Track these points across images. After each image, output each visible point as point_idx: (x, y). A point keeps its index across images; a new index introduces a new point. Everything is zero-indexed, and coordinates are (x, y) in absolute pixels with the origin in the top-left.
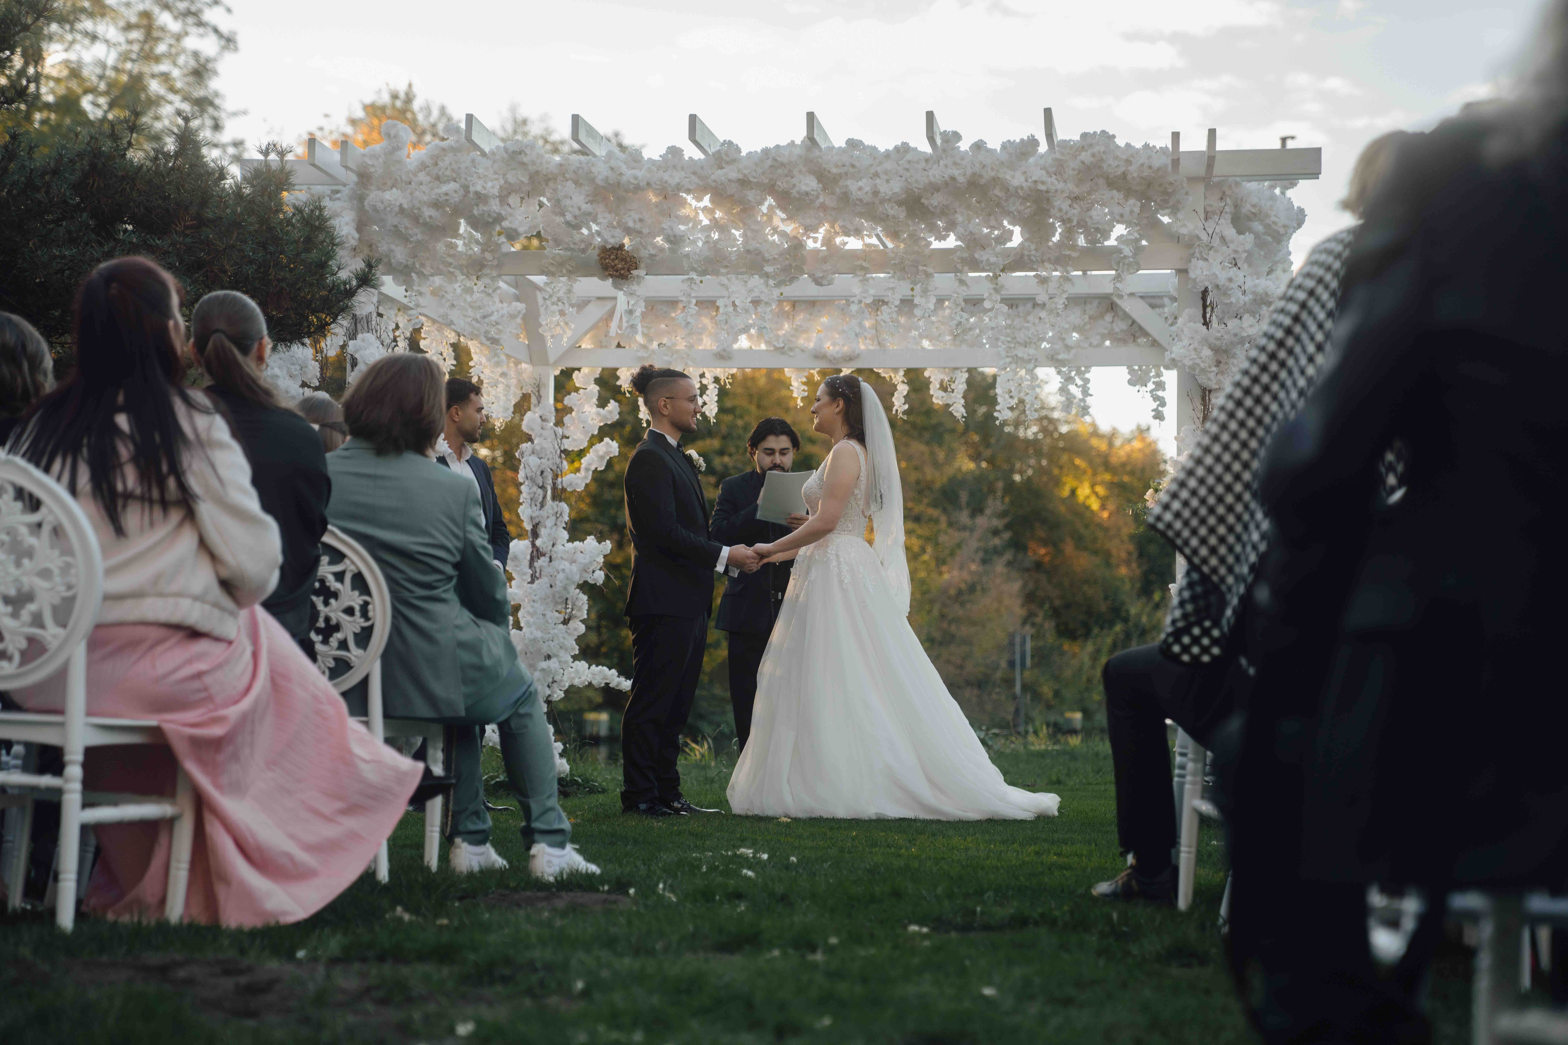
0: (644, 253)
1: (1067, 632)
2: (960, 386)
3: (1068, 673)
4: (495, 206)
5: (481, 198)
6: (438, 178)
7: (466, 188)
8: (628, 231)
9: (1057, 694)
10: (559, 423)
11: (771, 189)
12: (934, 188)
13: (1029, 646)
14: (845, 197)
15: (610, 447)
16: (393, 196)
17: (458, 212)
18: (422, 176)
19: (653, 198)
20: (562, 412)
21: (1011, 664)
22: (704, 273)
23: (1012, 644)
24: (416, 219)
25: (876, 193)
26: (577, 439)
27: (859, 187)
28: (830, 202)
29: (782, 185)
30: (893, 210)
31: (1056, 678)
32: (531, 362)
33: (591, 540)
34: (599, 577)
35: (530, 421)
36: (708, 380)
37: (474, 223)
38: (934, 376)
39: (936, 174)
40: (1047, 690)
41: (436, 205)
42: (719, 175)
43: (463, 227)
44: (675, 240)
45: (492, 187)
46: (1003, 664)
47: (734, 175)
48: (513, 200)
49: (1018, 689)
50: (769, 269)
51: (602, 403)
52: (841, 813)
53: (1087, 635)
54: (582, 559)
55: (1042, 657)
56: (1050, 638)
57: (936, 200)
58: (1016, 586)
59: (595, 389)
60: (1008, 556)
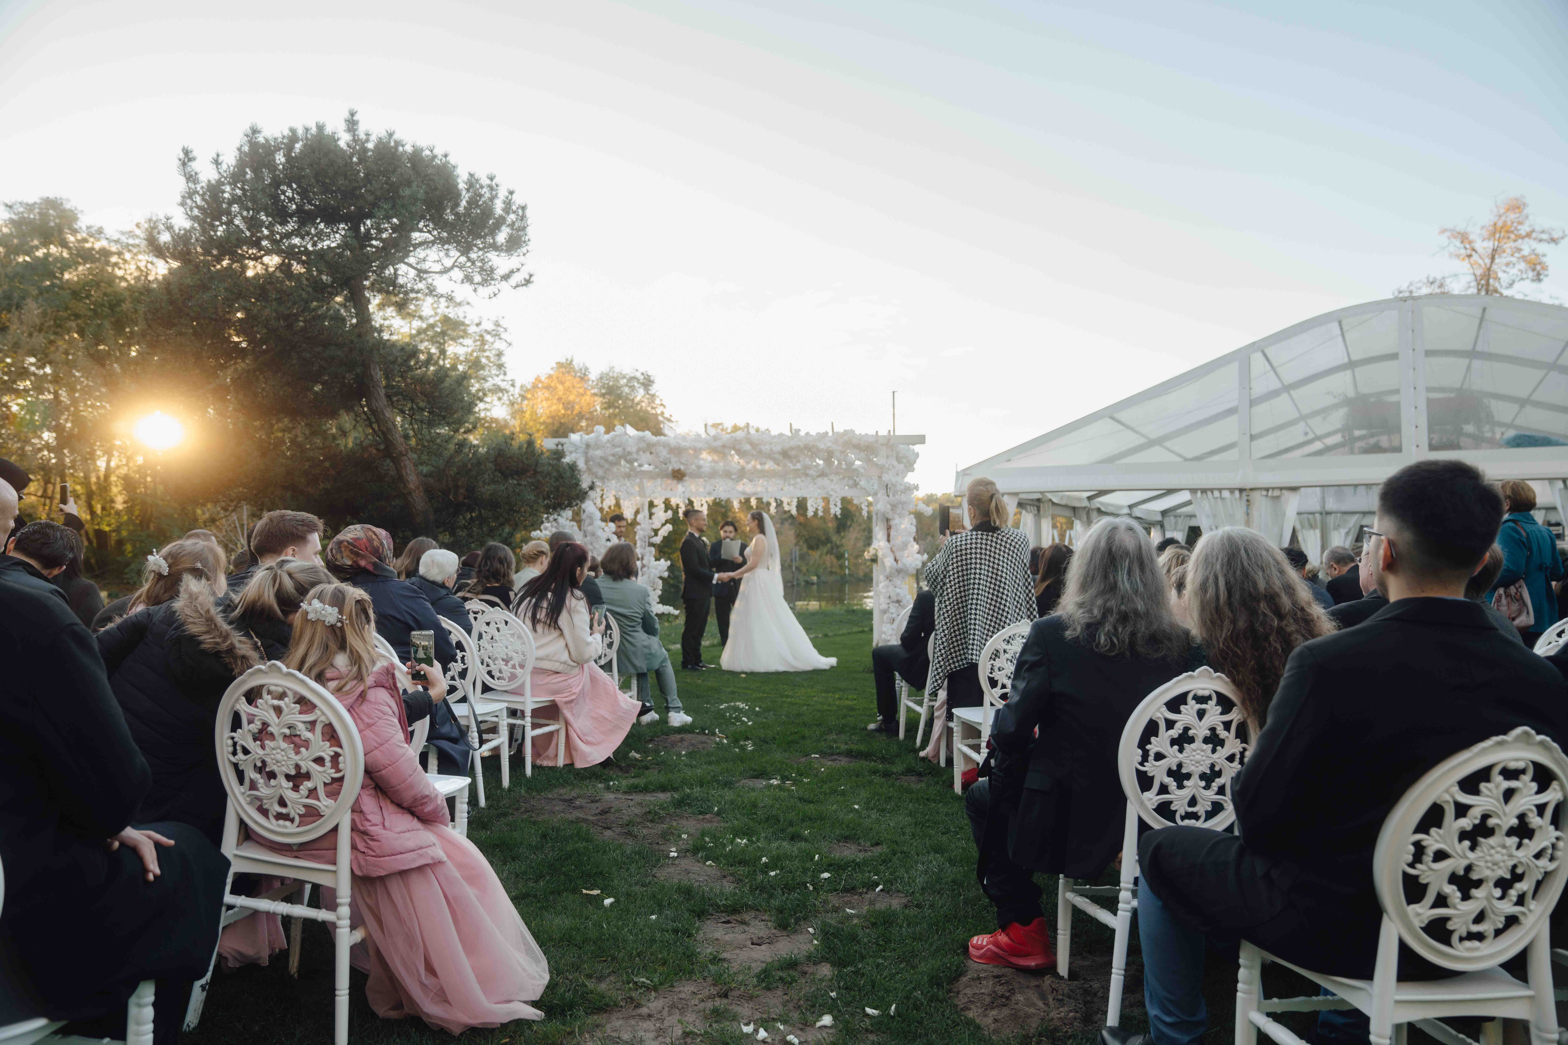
0: (688, 471)
1: (811, 547)
2: (795, 503)
3: (811, 562)
4: (635, 456)
5: (630, 453)
6: (614, 445)
7: (624, 449)
8: (682, 463)
9: (808, 570)
10: (650, 518)
11: (734, 448)
12: (792, 448)
13: (798, 553)
14: (760, 452)
15: (669, 527)
16: (598, 453)
17: (620, 457)
18: (608, 445)
19: (691, 452)
20: (651, 515)
21: (792, 560)
22: (710, 478)
23: (791, 553)
24: (606, 460)
25: (771, 450)
26: (657, 525)
27: (766, 448)
28: (754, 453)
29: (737, 447)
30: (777, 456)
31: (807, 564)
32: (640, 496)
33: (662, 560)
34: (666, 574)
35: (640, 518)
36: (704, 502)
37: (627, 461)
38: (785, 500)
39: (793, 443)
40: (804, 569)
41: (613, 455)
42: (715, 444)
43: (623, 462)
44: (699, 467)
45: (634, 449)
46: (788, 560)
47: (721, 444)
48: (641, 453)
49: (794, 569)
50: (734, 477)
51: (666, 511)
52: (762, 669)
53: (818, 548)
54: (660, 568)
55: (802, 557)
56: (805, 549)
57: (793, 453)
58: (792, 532)
59: (663, 506)
60: (790, 521)
